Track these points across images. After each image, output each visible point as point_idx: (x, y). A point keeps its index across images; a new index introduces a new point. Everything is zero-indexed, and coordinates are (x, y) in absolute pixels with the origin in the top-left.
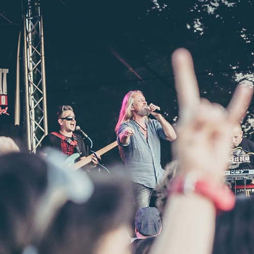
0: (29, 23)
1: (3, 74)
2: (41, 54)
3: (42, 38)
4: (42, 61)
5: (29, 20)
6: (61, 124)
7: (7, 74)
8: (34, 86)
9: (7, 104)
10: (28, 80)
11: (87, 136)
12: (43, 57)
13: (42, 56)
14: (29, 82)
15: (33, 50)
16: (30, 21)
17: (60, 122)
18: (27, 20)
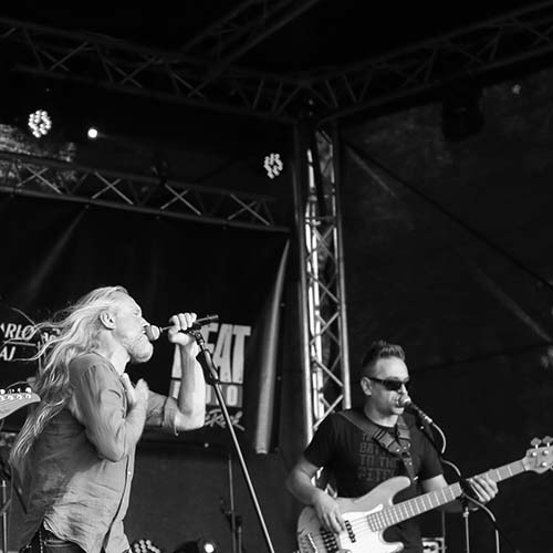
0: (312, 234)
1: (234, 337)
2: (340, 300)
3: (342, 265)
4: (340, 315)
5: (311, 227)
6: (368, 393)
7: (246, 337)
8: (324, 371)
9: (240, 406)
10: (311, 357)
11: (430, 420)
12: (344, 307)
13: (340, 304)
14: (312, 363)
15: (321, 290)
16: (315, 231)
17: (365, 387)
18: (308, 227)
